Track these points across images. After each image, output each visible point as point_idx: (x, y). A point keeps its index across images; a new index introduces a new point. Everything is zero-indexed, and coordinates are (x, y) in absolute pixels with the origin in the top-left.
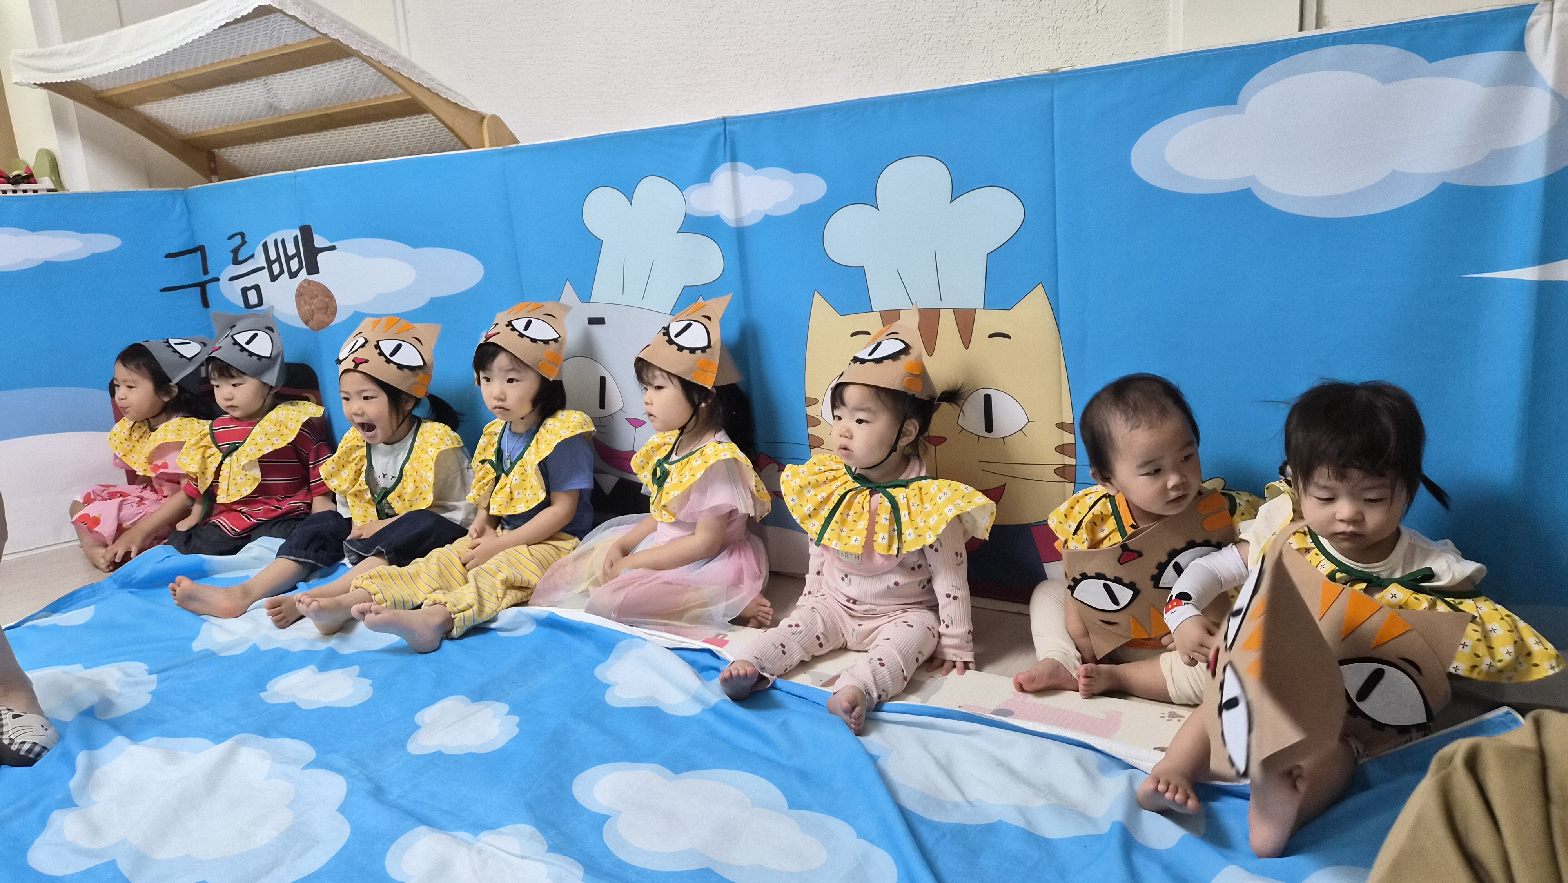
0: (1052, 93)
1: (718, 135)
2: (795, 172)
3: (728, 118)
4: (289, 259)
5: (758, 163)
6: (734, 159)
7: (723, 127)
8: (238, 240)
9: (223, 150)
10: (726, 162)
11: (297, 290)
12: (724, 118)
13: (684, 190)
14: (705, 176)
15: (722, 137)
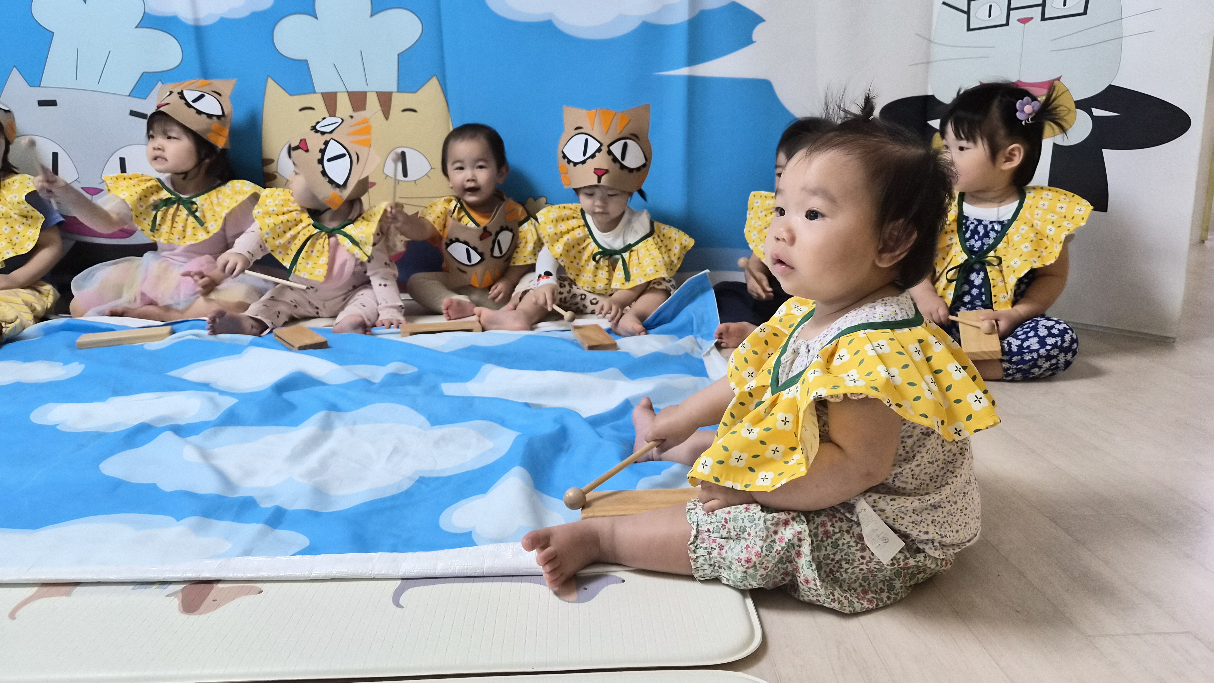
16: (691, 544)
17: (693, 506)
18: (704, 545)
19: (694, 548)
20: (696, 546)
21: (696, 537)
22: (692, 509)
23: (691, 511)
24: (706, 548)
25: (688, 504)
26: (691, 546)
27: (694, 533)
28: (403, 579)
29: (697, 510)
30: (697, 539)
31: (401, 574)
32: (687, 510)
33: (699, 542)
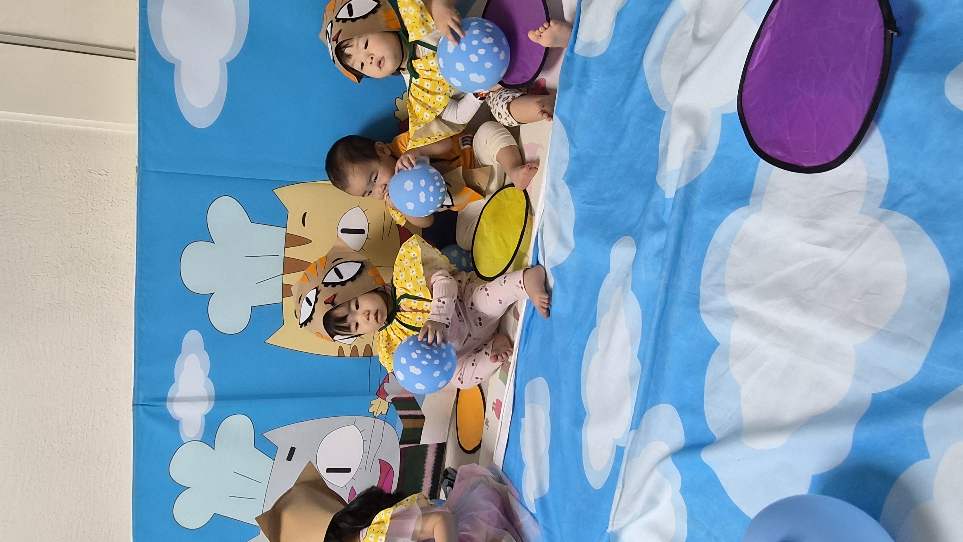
1: (144, 410)
2: (180, 352)
5: (171, 380)
6: (164, 399)
7: (140, 407)
10: (165, 406)
12: (134, 405)
13: (182, 442)
14: (174, 424)
15: (146, 407)
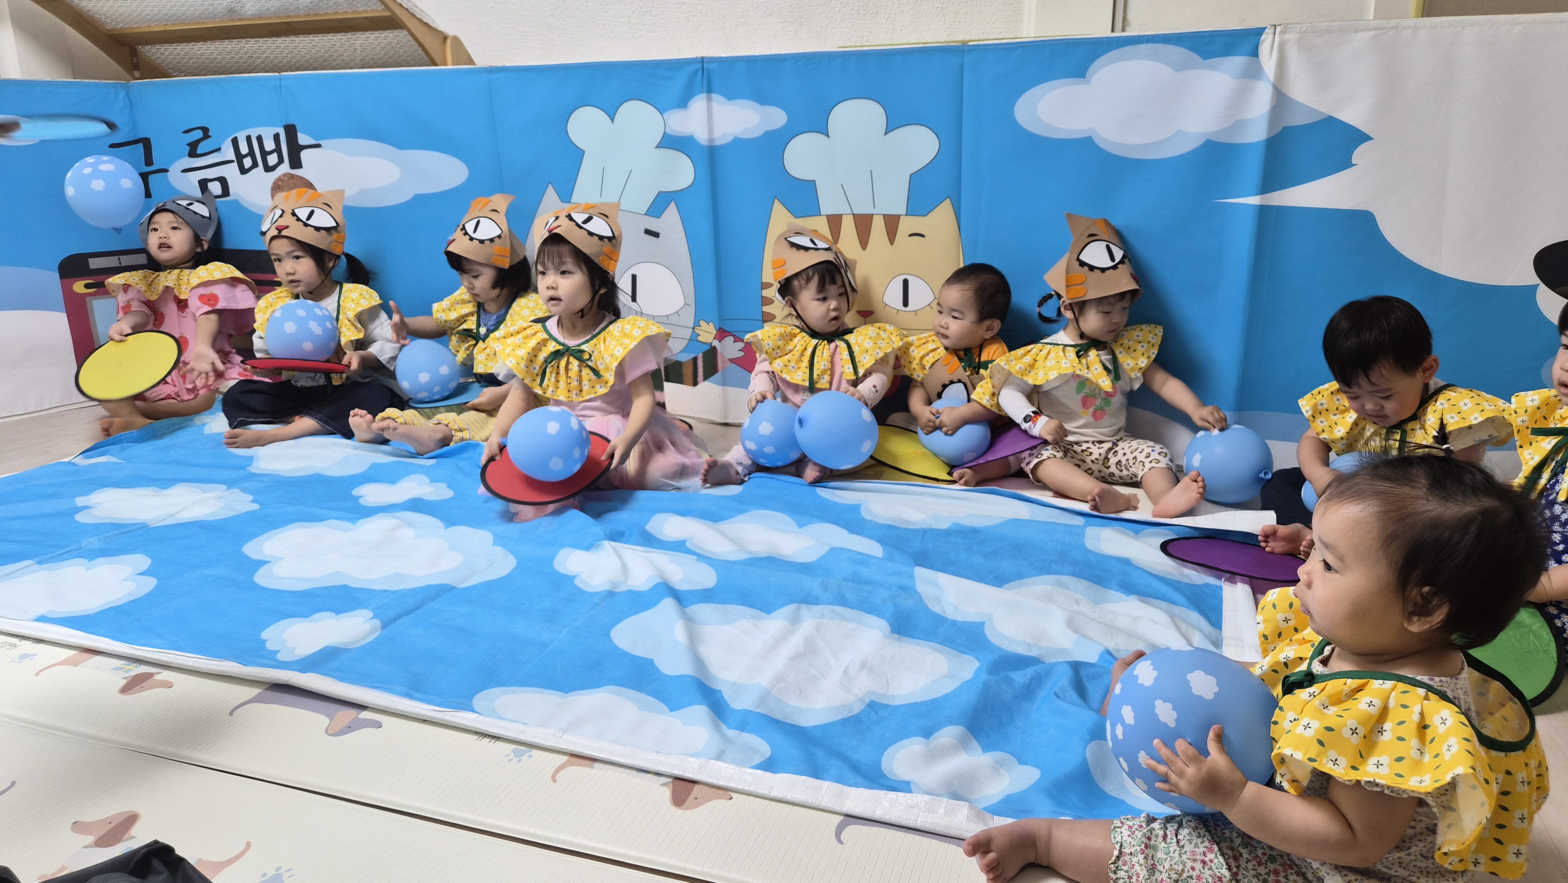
0: (963, 59)
1: (697, 70)
2: (761, 104)
3: (705, 57)
4: (265, 154)
5: (731, 96)
6: (709, 91)
7: (700, 65)
8: (199, 134)
9: (149, 47)
10: (703, 92)
11: (274, 183)
12: (702, 58)
13: (664, 112)
14: (683, 103)
15: (700, 73)
16: (1112, 864)
17: (1119, 824)
18: (1126, 868)
19: (1114, 869)
20: (1117, 867)
21: (1118, 858)
22: (1118, 828)
23: (1117, 829)
24: (1127, 872)
25: (1115, 822)
26: (1112, 866)
27: (1116, 853)
28: (847, 815)
29: (1123, 830)
30: (1119, 860)
31: (845, 810)
32: (1113, 827)
33: (1120, 863)
